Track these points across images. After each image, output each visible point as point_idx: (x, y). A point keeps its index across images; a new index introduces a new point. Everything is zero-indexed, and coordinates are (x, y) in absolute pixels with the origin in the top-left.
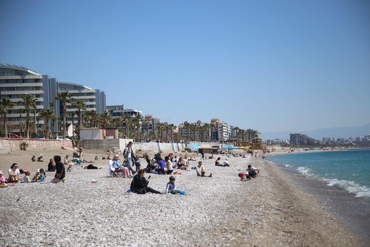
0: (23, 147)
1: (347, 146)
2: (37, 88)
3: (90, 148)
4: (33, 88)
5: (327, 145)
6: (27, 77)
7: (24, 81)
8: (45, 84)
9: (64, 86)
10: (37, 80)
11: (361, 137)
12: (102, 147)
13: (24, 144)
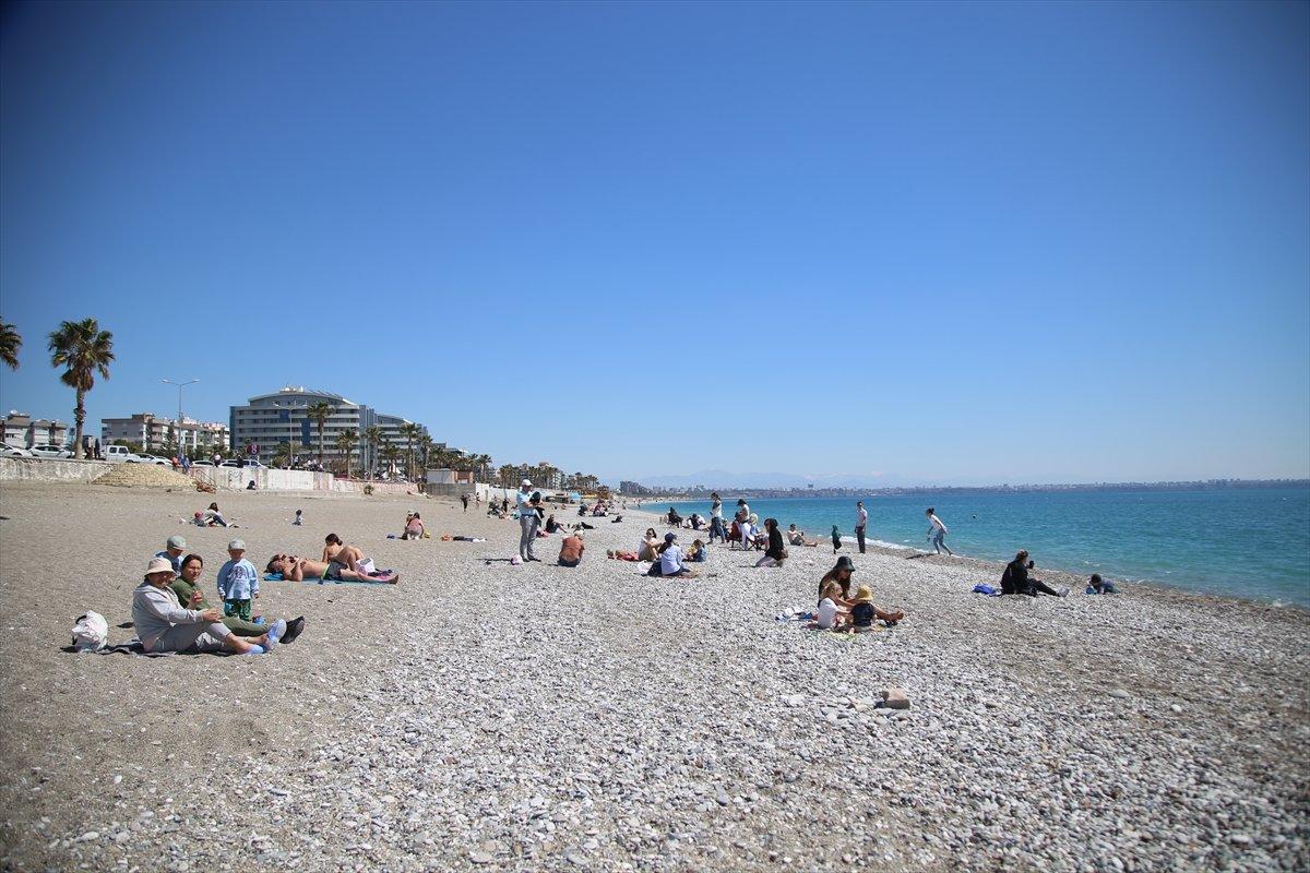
0: (368, 491)
1: (681, 496)
2: (354, 420)
3: (439, 494)
4: (347, 420)
5: (674, 495)
6: (341, 407)
7: (338, 411)
8: (361, 416)
9: (382, 419)
10: (352, 411)
11: (693, 487)
12: (454, 493)
13: (369, 487)
